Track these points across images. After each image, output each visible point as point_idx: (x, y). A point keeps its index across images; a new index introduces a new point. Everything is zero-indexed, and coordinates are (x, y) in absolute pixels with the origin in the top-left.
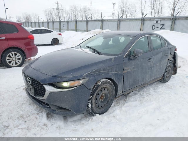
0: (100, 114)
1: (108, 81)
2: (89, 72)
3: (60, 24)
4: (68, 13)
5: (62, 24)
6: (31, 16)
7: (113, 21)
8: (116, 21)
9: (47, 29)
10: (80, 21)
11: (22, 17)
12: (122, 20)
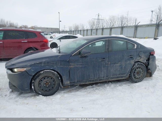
0: (43, 95)
1: (51, 72)
2: (33, 64)
3: (92, 32)
4: (107, 22)
5: (93, 31)
6: (79, 26)
7: (131, 27)
8: (133, 27)
9: (73, 35)
10: (106, 28)
11: (73, 27)
12: (139, 26)
